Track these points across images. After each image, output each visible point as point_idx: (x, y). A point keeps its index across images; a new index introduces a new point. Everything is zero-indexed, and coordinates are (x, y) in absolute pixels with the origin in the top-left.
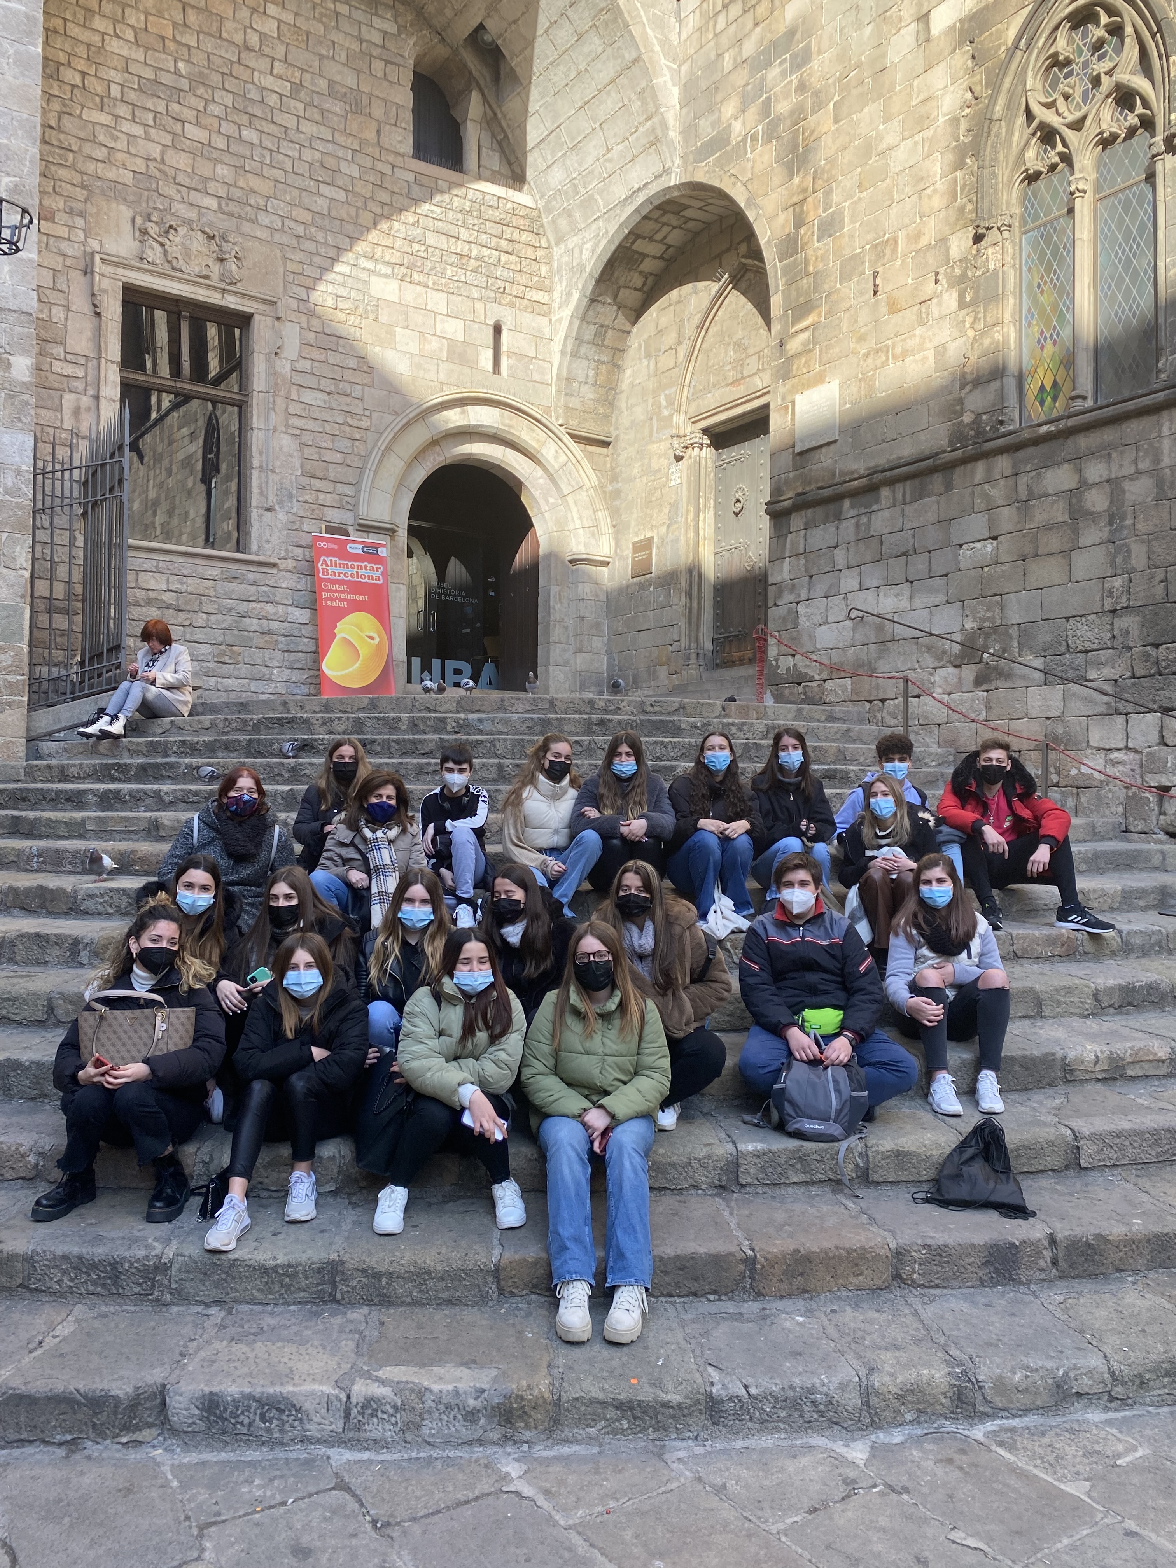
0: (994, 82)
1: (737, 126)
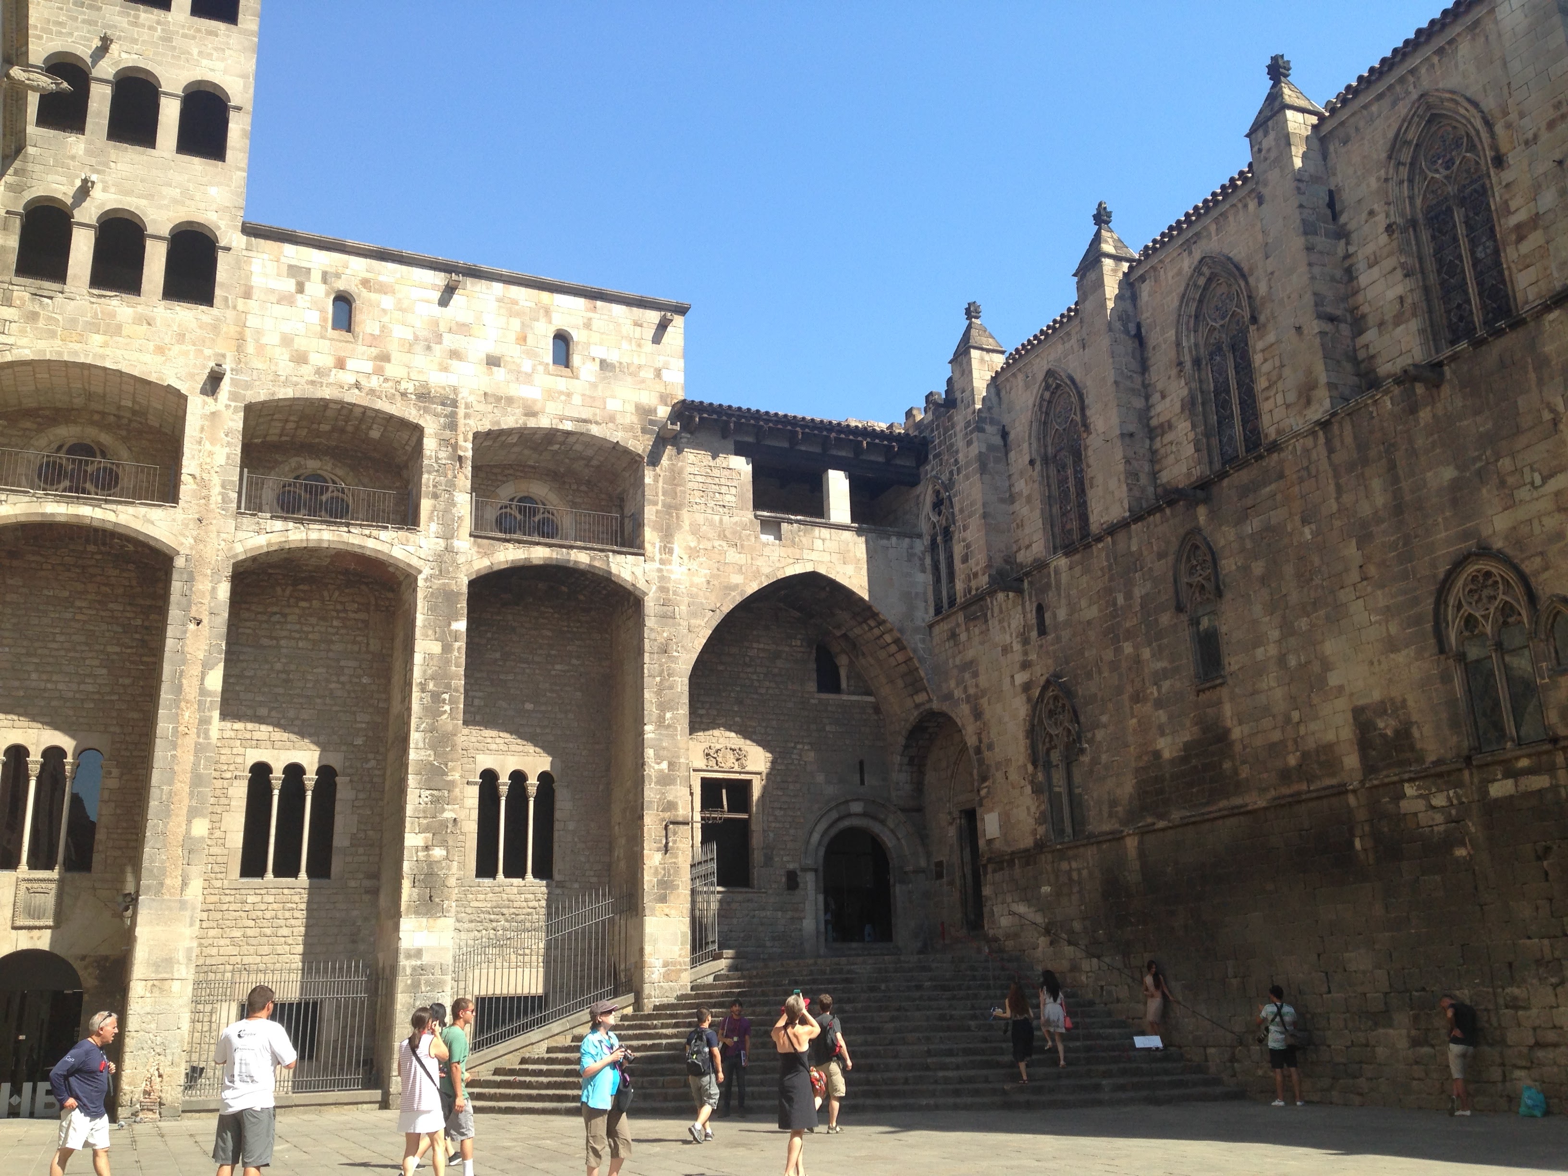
0: (1034, 709)
1: (956, 692)
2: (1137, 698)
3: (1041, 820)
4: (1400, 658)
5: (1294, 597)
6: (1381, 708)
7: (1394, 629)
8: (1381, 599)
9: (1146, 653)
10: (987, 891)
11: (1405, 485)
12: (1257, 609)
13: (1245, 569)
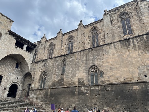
0: (41, 74)
1: (32, 71)
2: (54, 74)
3: (39, 86)
4: (84, 74)
5: (74, 67)
6: (81, 79)
7: (84, 71)
8: (83, 68)
9: (56, 70)
10: (30, 93)
11: (88, 58)
12: (70, 67)
13: (69, 63)
